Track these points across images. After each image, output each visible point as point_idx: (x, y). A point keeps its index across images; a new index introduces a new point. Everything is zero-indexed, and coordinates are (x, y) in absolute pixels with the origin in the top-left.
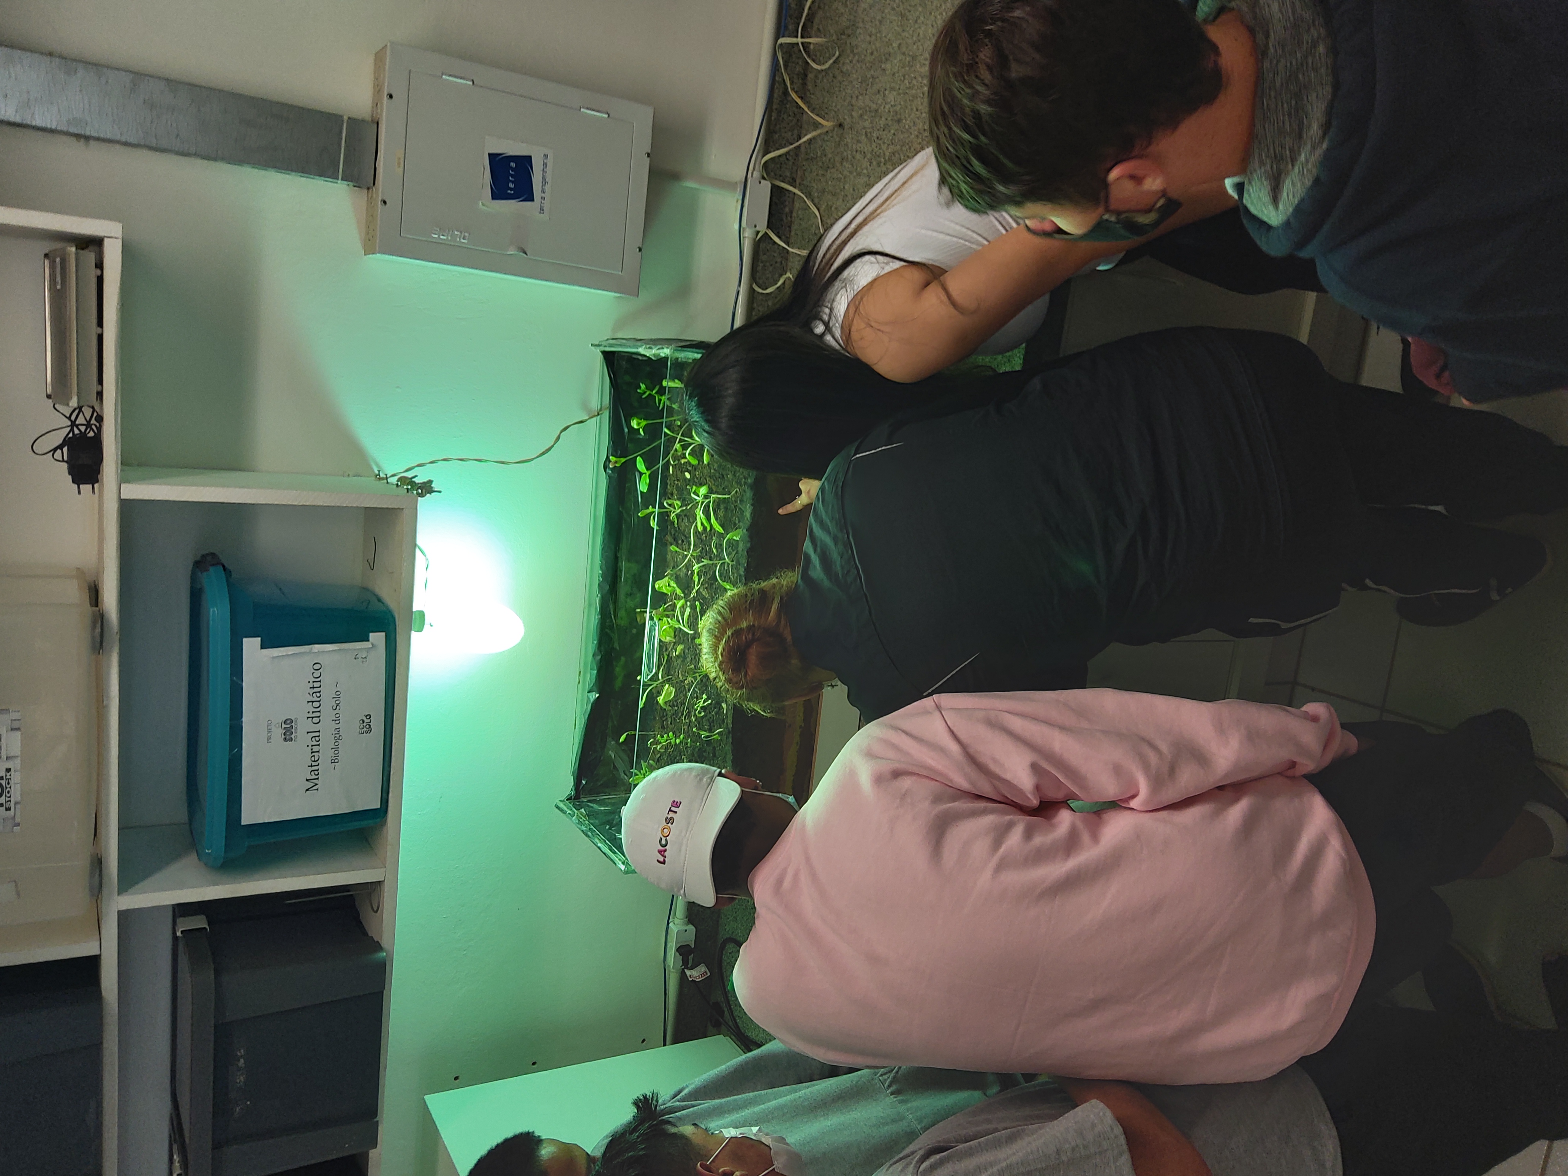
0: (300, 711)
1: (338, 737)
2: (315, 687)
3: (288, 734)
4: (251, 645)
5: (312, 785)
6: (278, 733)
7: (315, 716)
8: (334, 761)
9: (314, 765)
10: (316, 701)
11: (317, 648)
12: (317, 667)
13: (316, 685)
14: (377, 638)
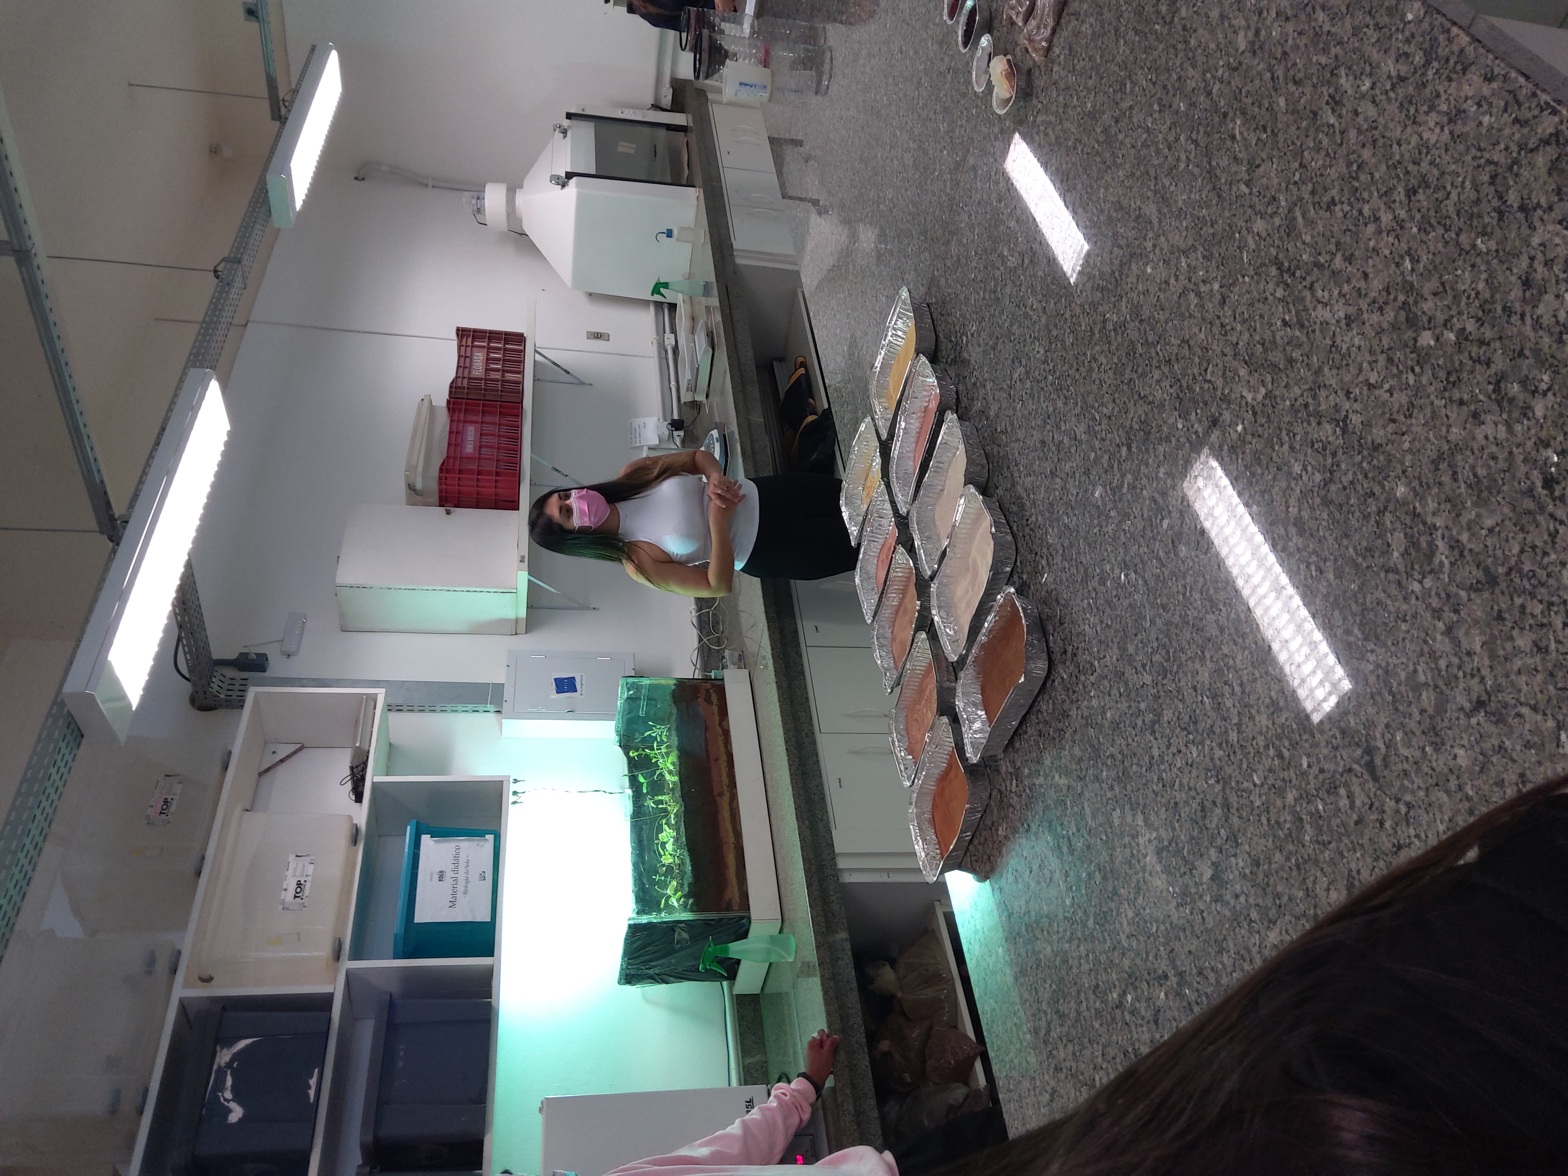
0: (448, 867)
1: (467, 881)
2: (456, 857)
3: (441, 878)
4: (426, 839)
5: (453, 904)
6: (436, 877)
7: (456, 870)
8: (465, 893)
9: (454, 894)
10: (456, 864)
11: (458, 839)
12: (458, 848)
13: (457, 855)
14: (490, 838)
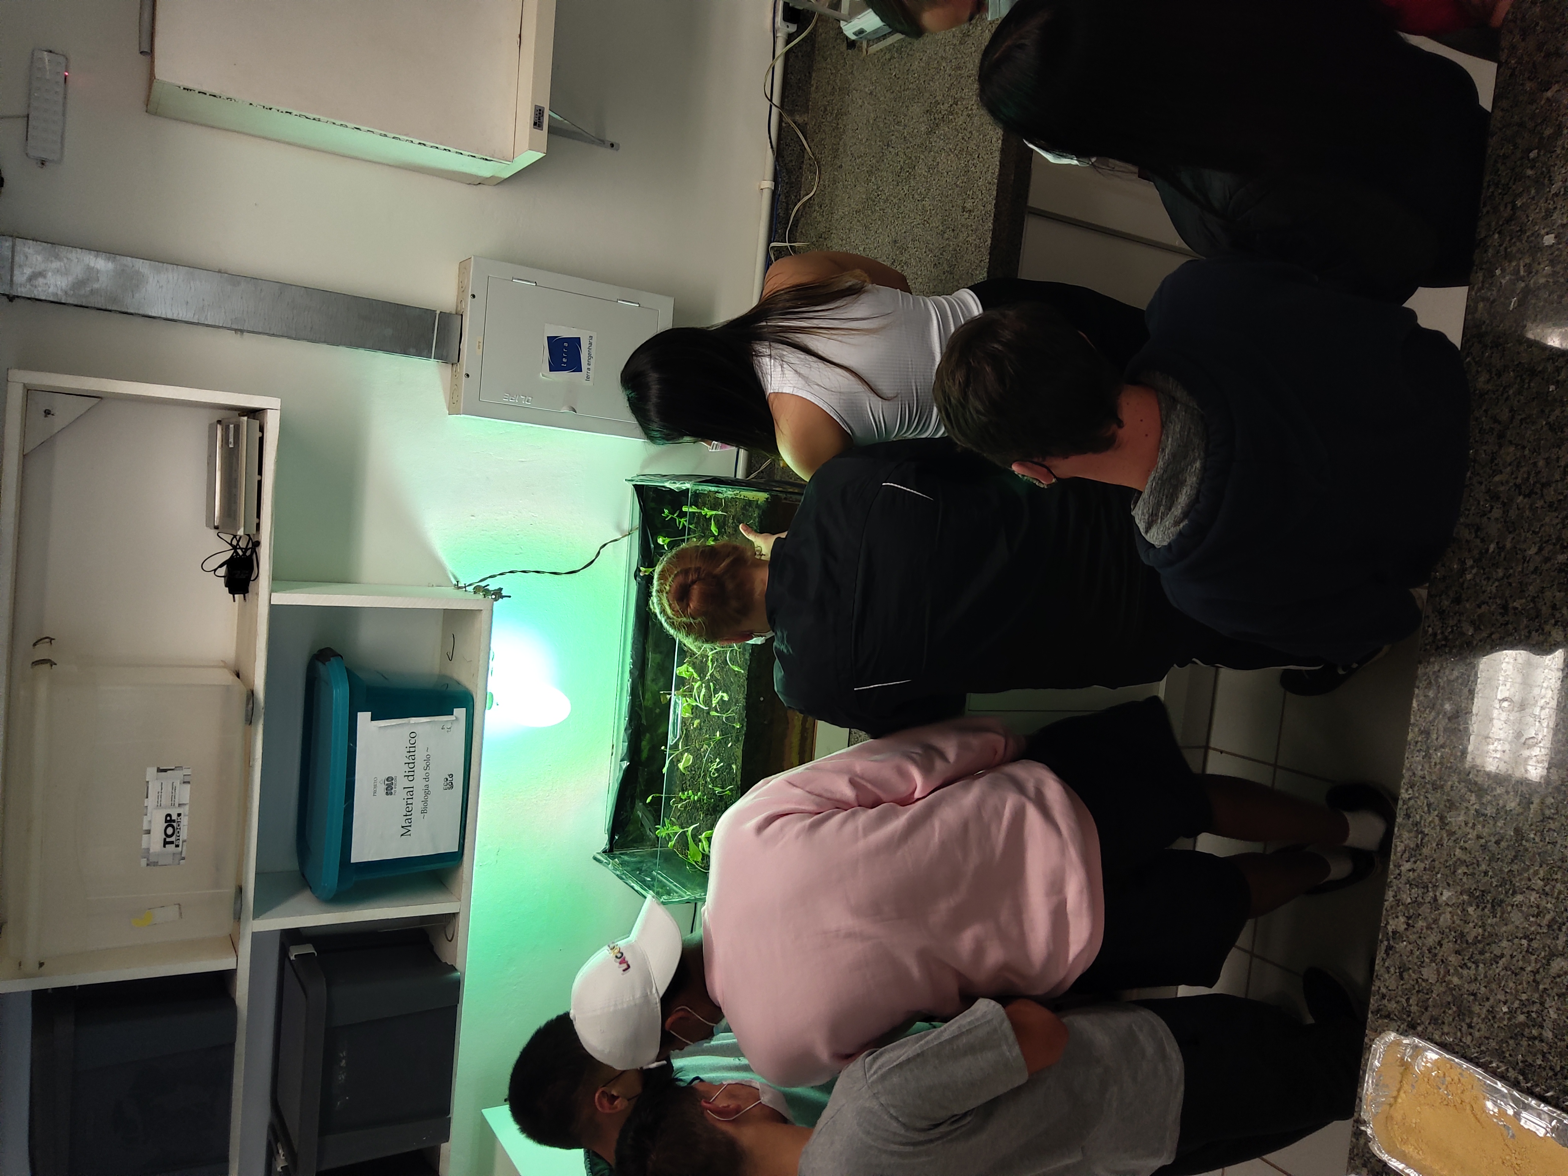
0: (398, 771)
1: (427, 793)
2: (411, 752)
3: (389, 790)
4: (364, 718)
5: (406, 830)
6: (382, 788)
7: (410, 776)
8: (424, 811)
9: (408, 814)
10: (411, 764)
11: (413, 720)
12: (413, 735)
13: (412, 749)
14: (460, 713)
